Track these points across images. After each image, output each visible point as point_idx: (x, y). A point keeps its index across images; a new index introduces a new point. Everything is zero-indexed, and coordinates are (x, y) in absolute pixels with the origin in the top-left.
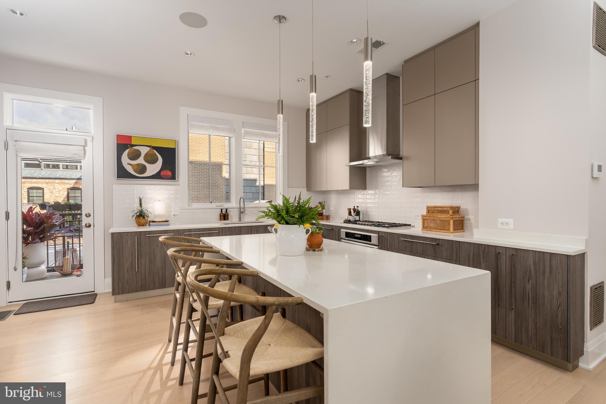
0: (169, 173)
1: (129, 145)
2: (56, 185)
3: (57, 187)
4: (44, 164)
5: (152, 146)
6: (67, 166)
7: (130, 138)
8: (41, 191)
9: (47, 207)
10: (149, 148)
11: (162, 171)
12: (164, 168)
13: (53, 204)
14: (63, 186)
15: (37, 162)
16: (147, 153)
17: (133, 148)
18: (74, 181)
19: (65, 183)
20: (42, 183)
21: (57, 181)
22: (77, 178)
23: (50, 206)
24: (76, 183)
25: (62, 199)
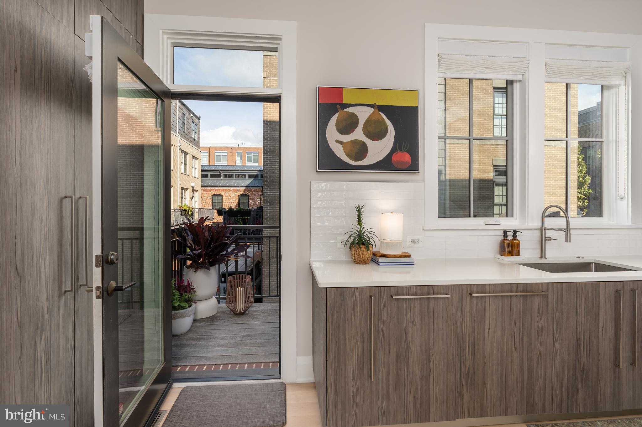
0: (407, 158)
1: (338, 106)
2: (231, 192)
3: (231, 194)
4: (223, 174)
5: (378, 106)
6: (239, 175)
7: (339, 91)
8: (220, 198)
9: (223, 213)
10: (371, 110)
11: (394, 155)
12: (398, 149)
13: (228, 209)
14: (236, 193)
15: (219, 173)
16: (369, 118)
17: (345, 110)
18: (244, 189)
19: (237, 191)
20: (221, 191)
21: (232, 189)
22: (246, 185)
23: (225, 212)
24: (245, 190)
25: (235, 205)
